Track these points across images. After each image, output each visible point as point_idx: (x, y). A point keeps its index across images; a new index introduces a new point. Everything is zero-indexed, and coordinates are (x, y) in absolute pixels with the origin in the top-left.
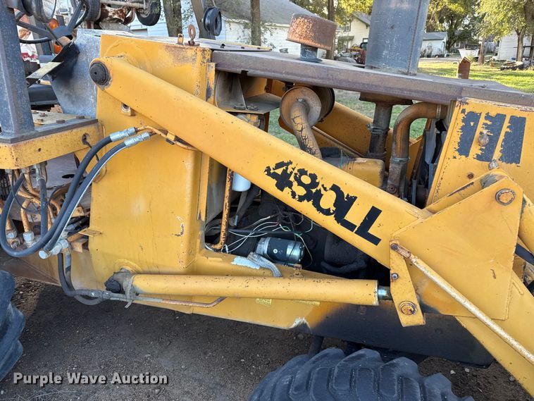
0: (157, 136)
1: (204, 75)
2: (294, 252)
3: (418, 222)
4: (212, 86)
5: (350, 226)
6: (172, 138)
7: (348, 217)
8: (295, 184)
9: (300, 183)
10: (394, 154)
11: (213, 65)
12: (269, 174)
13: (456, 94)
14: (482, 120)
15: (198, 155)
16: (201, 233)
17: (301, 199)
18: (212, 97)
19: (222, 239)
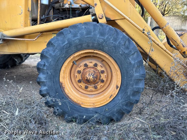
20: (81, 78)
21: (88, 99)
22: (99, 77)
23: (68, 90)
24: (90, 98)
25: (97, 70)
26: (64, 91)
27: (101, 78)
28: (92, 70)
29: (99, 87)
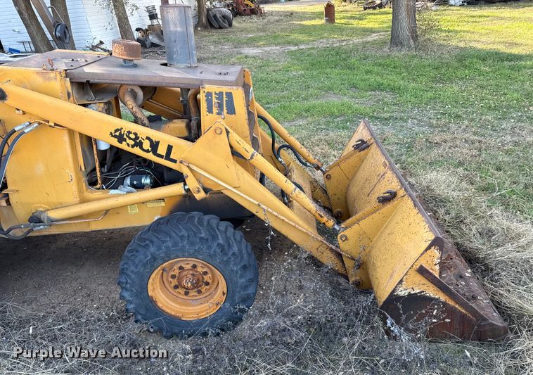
0: (43, 124)
1: (64, 86)
2: (146, 181)
3: (190, 149)
4: (71, 91)
5: (161, 156)
6: (53, 125)
7: (159, 152)
8: (127, 139)
9: (130, 138)
10: (192, 115)
11: (68, 79)
12: (112, 136)
13: (200, 83)
14: (214, 96)
15: (71, 132)
16: (84, 179)
17: (133, 146)
18: (72, 98)
19: (99, 182)
20: (177, 284)
21: (190, 308)
22: (201, 279)
23: (162, 303)
24: (193, 306)
25: (198, 272)
26: (157, 305)
27: (205, 281)
28: (191, 272)
29: (203, 290)
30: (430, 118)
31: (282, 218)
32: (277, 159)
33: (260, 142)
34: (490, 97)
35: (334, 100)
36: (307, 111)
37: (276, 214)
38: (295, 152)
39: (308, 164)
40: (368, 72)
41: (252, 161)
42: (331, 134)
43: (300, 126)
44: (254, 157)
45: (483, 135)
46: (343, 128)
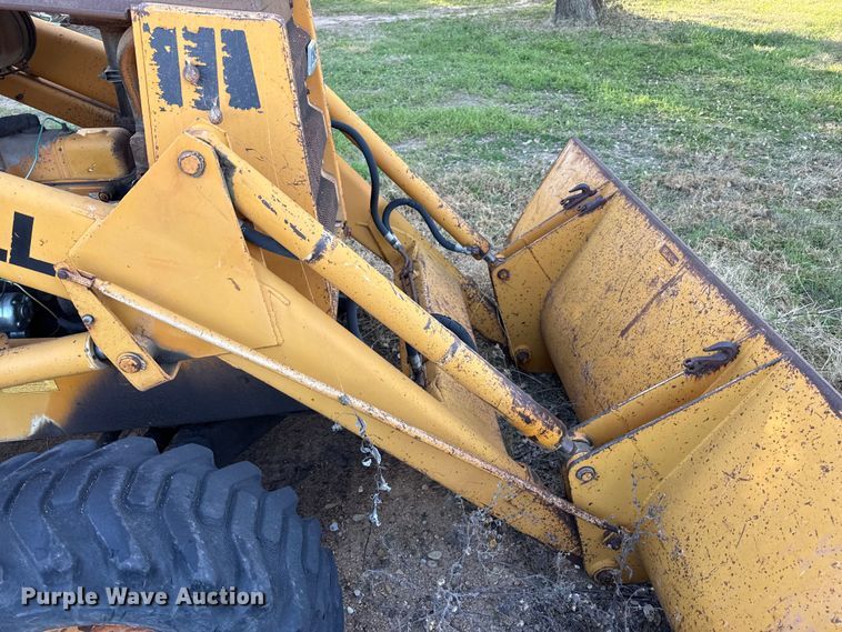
3: (94, 226)
14: (181, 42)
30: (655, 142)
31: (415, 432)
32: (384, 234)
33: (340, 192)
34: (748, 104)
35: (472, 107)
36: (423, 124)
37: (395, 422)
38: (427, 216)
39: (458, 246)
40: (524, 59)
41: (319, 266)
42: (476, 170)
43: (413, 152)
44: (326, 255)
45: (762, 175)
46: (495, 159)
